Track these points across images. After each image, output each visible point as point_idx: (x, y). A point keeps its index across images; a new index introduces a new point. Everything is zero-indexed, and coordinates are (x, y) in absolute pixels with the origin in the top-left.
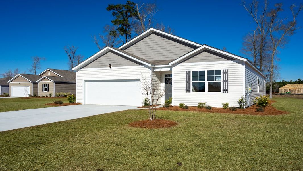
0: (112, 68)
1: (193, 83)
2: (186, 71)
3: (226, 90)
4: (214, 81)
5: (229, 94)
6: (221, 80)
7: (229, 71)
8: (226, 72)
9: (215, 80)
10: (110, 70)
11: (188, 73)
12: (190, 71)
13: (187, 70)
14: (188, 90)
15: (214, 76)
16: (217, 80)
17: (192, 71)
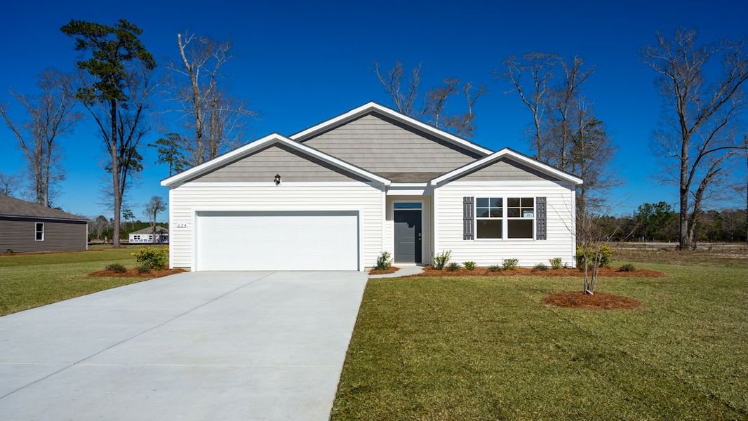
0: (282, 183)
1: (478, 220)
2: (465, 198)
3: (542, 236)
4: (521, 218)
5: (549, 243)
6: (532, 216)
7: (547, 199)
8: (542, 202)
9: (523, 216)
10: (275, 189)
11: (468, 202)
12: (472, 198)
13: (467, 196)
14: (468, 236)
15: (520, 208)
16: (527, 216)
17: (477, 199)
